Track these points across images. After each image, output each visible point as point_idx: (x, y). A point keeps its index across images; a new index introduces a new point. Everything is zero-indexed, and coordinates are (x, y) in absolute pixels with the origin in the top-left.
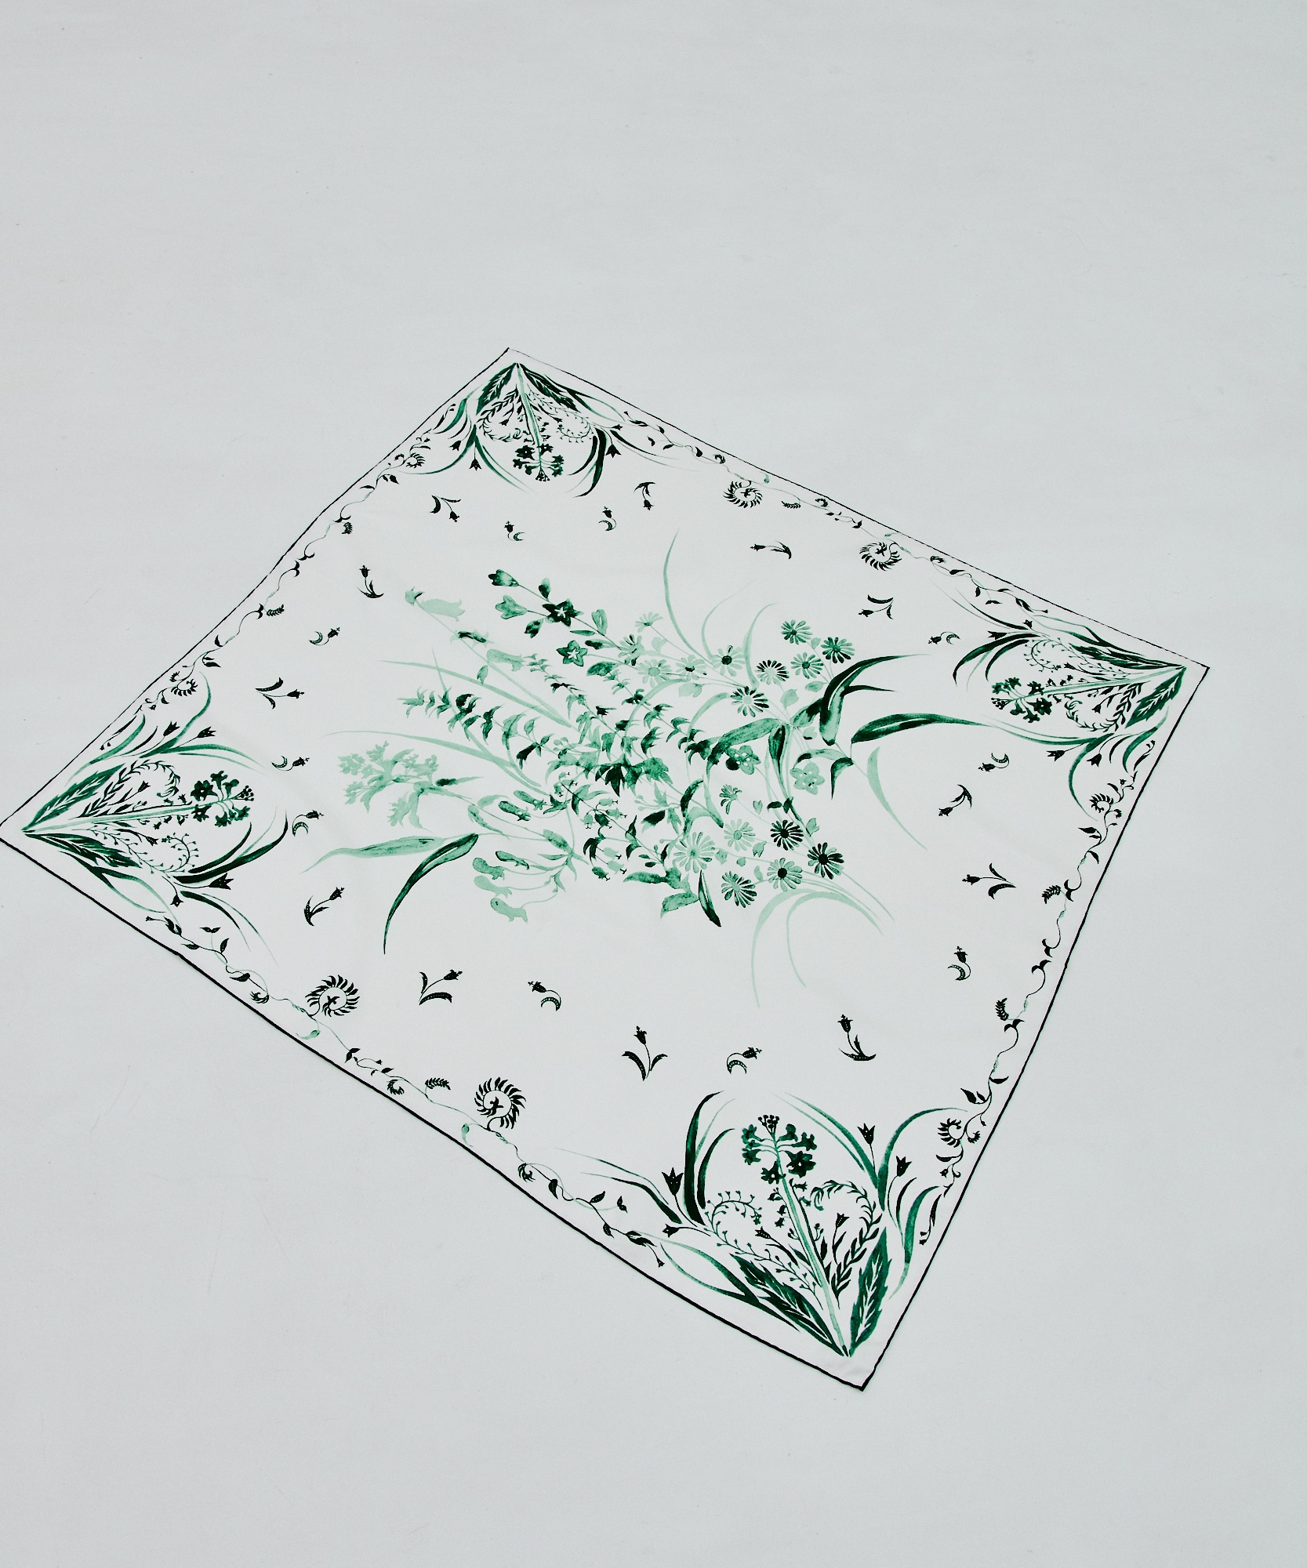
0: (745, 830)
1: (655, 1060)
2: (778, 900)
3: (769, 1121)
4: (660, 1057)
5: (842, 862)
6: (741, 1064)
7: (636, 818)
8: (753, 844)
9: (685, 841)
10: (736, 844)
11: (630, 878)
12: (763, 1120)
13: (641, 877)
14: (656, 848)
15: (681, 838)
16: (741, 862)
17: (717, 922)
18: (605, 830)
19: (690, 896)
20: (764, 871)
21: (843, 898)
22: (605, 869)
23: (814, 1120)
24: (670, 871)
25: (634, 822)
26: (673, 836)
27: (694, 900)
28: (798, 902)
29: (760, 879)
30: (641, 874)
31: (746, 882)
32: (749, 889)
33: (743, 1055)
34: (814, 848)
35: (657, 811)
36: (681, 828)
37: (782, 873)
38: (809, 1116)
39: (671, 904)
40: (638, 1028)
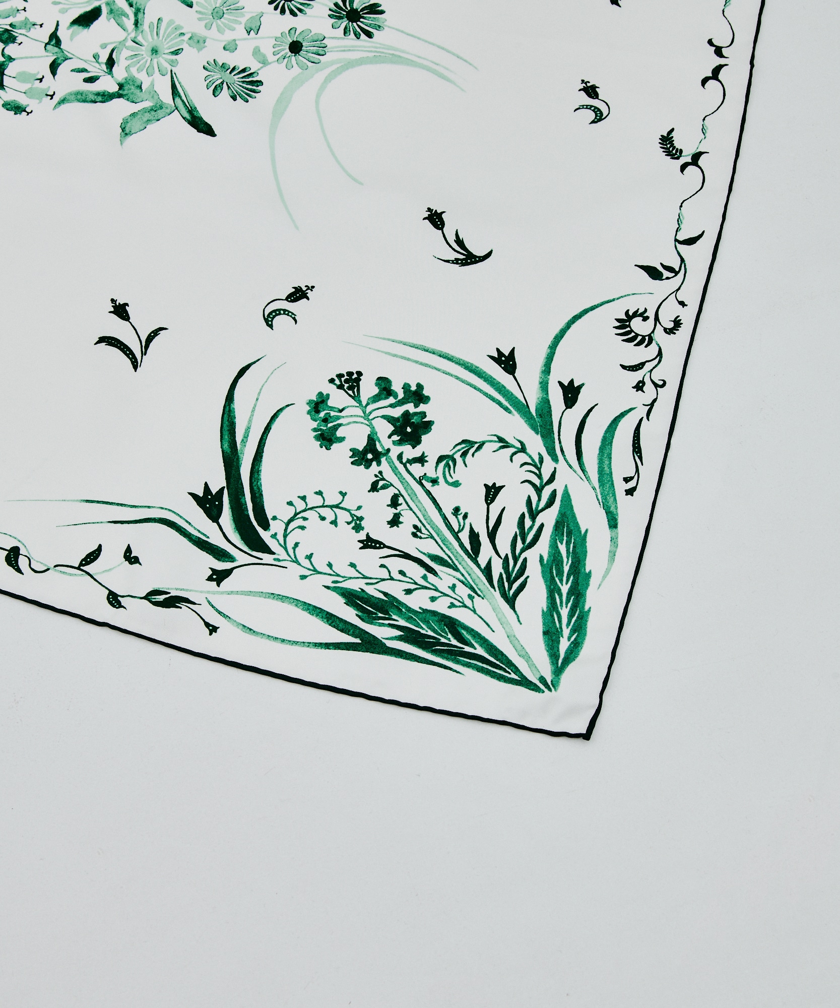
0: (228, 3)
1: (150, 339)
2: (296, 83)
3: (346, 381)
4: (155, 333)
5: (382, 12)
6: (286, 312)
7: (58, 25)
8: (243, 20)
9: (140, 39)
10: (218, 26)
11: (63, 101)
12: (337, 382)
13: (79, 97)
14: (96, 57)
15: (133, 35)
16: (229, 47)
17: (209, 131)
18: (11, 50)
19: (161, 108)
20: (267, 49)
21: (395, 58)
22: (23, 100)
23: (417, 362)
24: (123, 81)
25: (57, 29)
26: (120, 35)
27: (168, 111)
28: (328, 79)
29: (264, 62)
30: (78, 93)
31: (244, 70)
32: (250, 79)
33: (286, 299)
34: (336, 5)
35: (89, 9)
36: (129, 23)
37: (296, 48)
38: (408, 359)
39: (135, 125)
40: (113, 301)
